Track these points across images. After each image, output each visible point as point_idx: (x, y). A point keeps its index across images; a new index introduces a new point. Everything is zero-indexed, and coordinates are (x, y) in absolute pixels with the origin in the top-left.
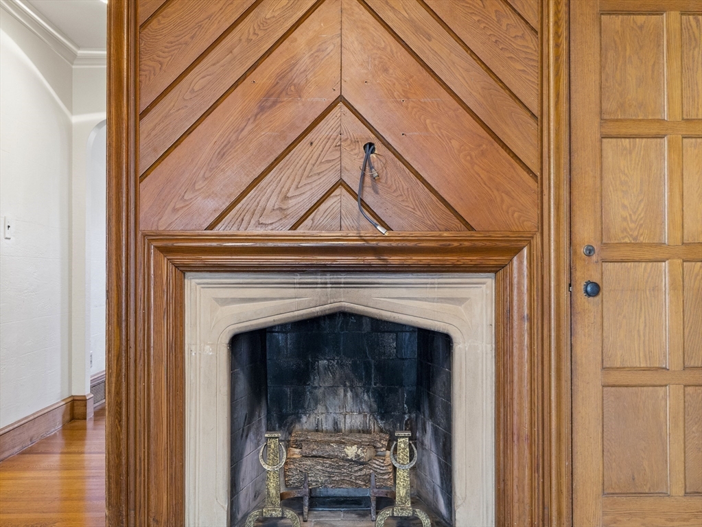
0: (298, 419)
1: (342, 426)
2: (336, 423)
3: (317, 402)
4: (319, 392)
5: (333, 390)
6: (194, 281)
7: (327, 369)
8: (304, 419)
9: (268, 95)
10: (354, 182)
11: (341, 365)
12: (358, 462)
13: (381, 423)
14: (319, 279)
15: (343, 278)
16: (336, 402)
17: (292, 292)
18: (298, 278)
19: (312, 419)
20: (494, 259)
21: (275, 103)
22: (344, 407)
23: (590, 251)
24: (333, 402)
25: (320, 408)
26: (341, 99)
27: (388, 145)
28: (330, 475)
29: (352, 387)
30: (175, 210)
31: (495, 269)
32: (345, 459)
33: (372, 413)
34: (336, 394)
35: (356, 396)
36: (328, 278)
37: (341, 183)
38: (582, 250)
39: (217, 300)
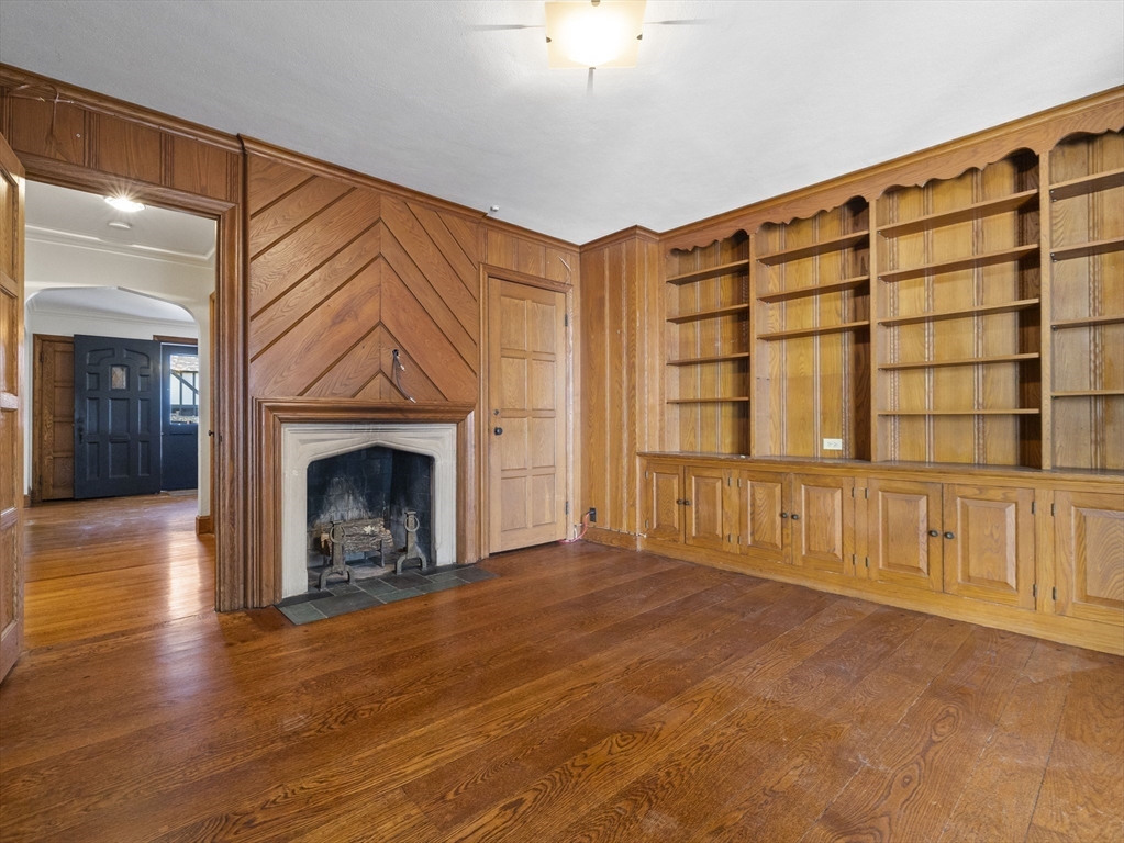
0: (318, 516)
1: (346, 518)
2: (342, 517)
3: (330, 505)
4: (332, 499)
5: (341, 496)
6: (287, 429)
7: (338, 483)
8: (322, 516)
9: (338, 315)
10: (388, 371)
11: (347, 481)
12: (373, 535)
13: (370, 514)
14: (366, 427)
15: (380, 426)
16: (343, 503)
17: (349, 435)
18: (354, 427)
19: (327, 516)
20: (459, 416)
21: (342, 321)
22: (348, 506)
23: (497, 412)
24: (341, 505)
25: (333, 509)
26: (380, 323)
27: (406, 352)
28: (357, 545)
29: (353, 494)
30: (276, 383)
31: (458, 422)
32: (365, 535)
33: (364, 508)
34: (343, 498)
35: (355, 498)
36: (372, 426)
37: (381, 371)
38: (494, 412)
39: (300, 441)
